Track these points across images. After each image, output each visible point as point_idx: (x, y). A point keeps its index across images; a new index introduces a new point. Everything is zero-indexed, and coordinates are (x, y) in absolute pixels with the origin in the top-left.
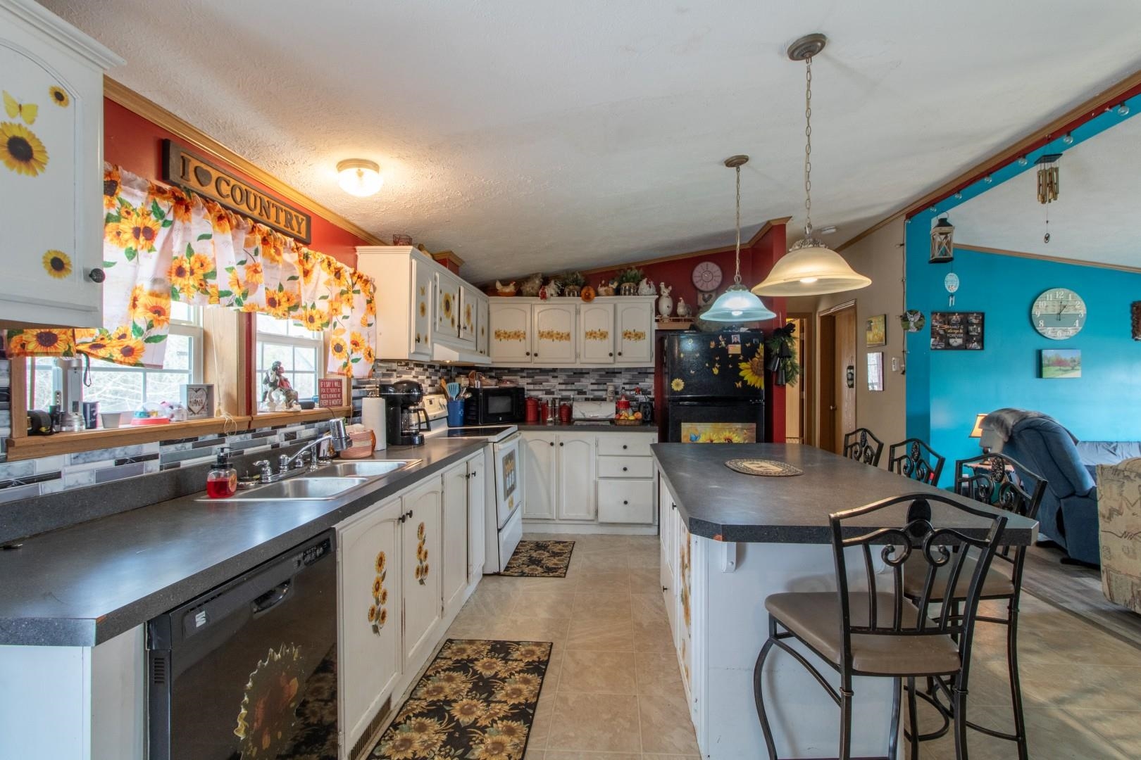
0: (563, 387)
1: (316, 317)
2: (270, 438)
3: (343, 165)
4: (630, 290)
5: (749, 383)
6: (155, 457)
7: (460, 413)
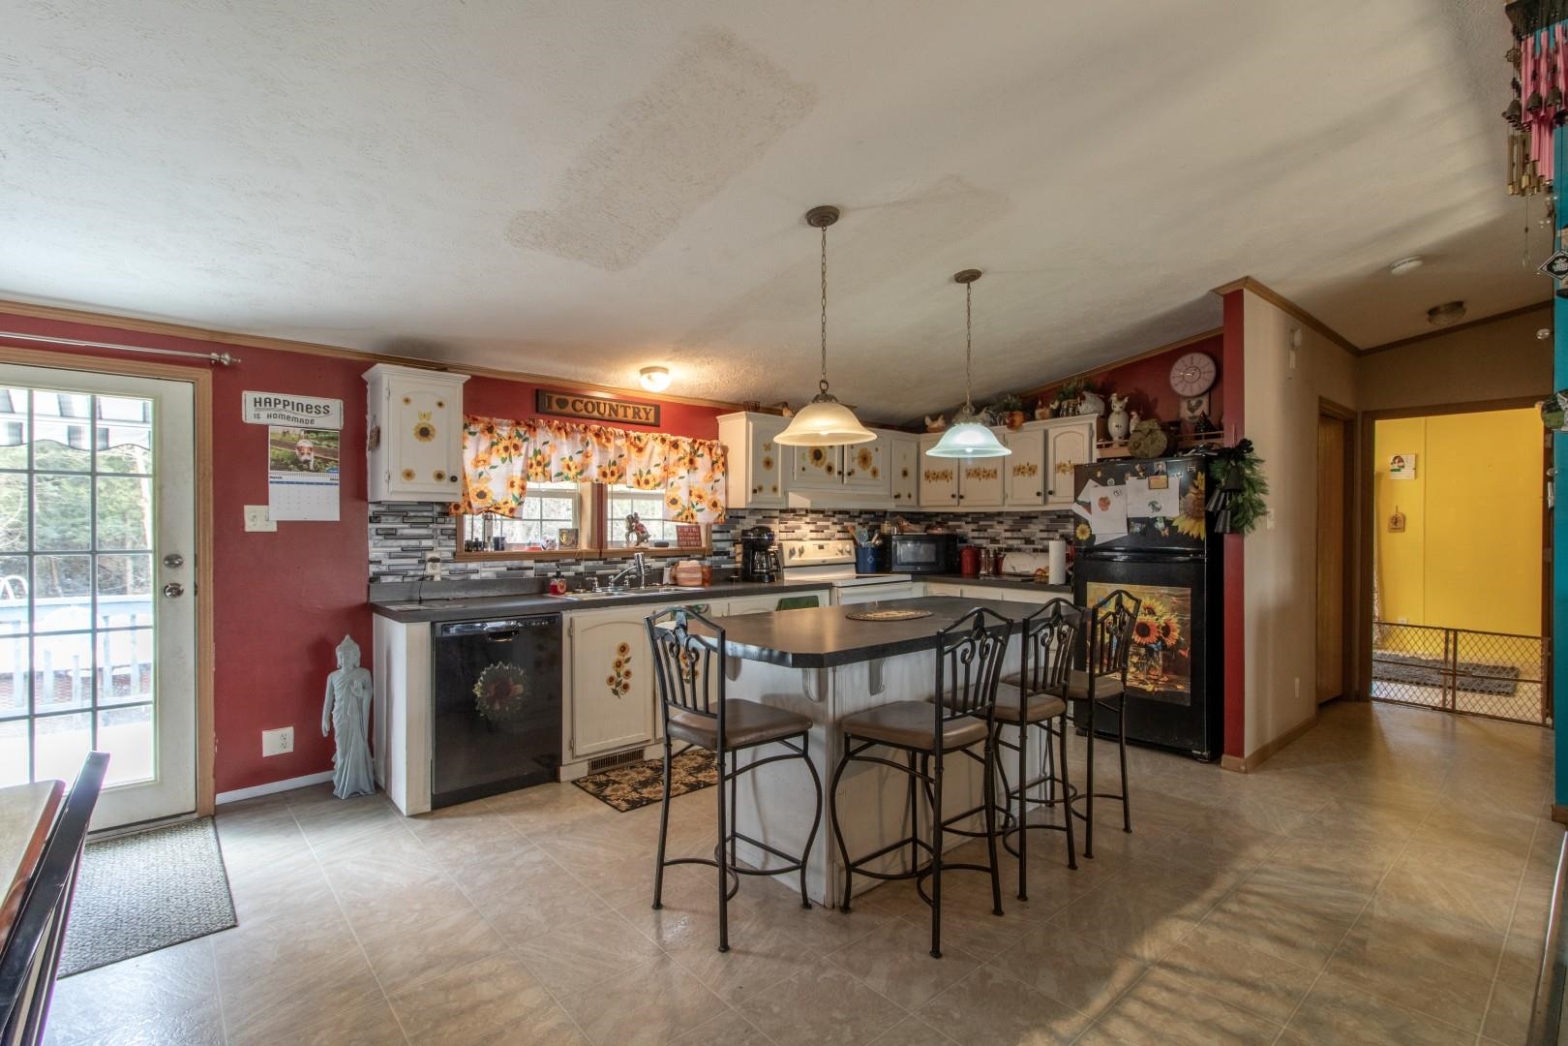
0: (1009, 534)
1: (651, 480)
2: (620, 565)
3: (643, 371)
4: (1067, 410)
5: (1180, 530)
6: (532, 568)
7: (870, 559)
